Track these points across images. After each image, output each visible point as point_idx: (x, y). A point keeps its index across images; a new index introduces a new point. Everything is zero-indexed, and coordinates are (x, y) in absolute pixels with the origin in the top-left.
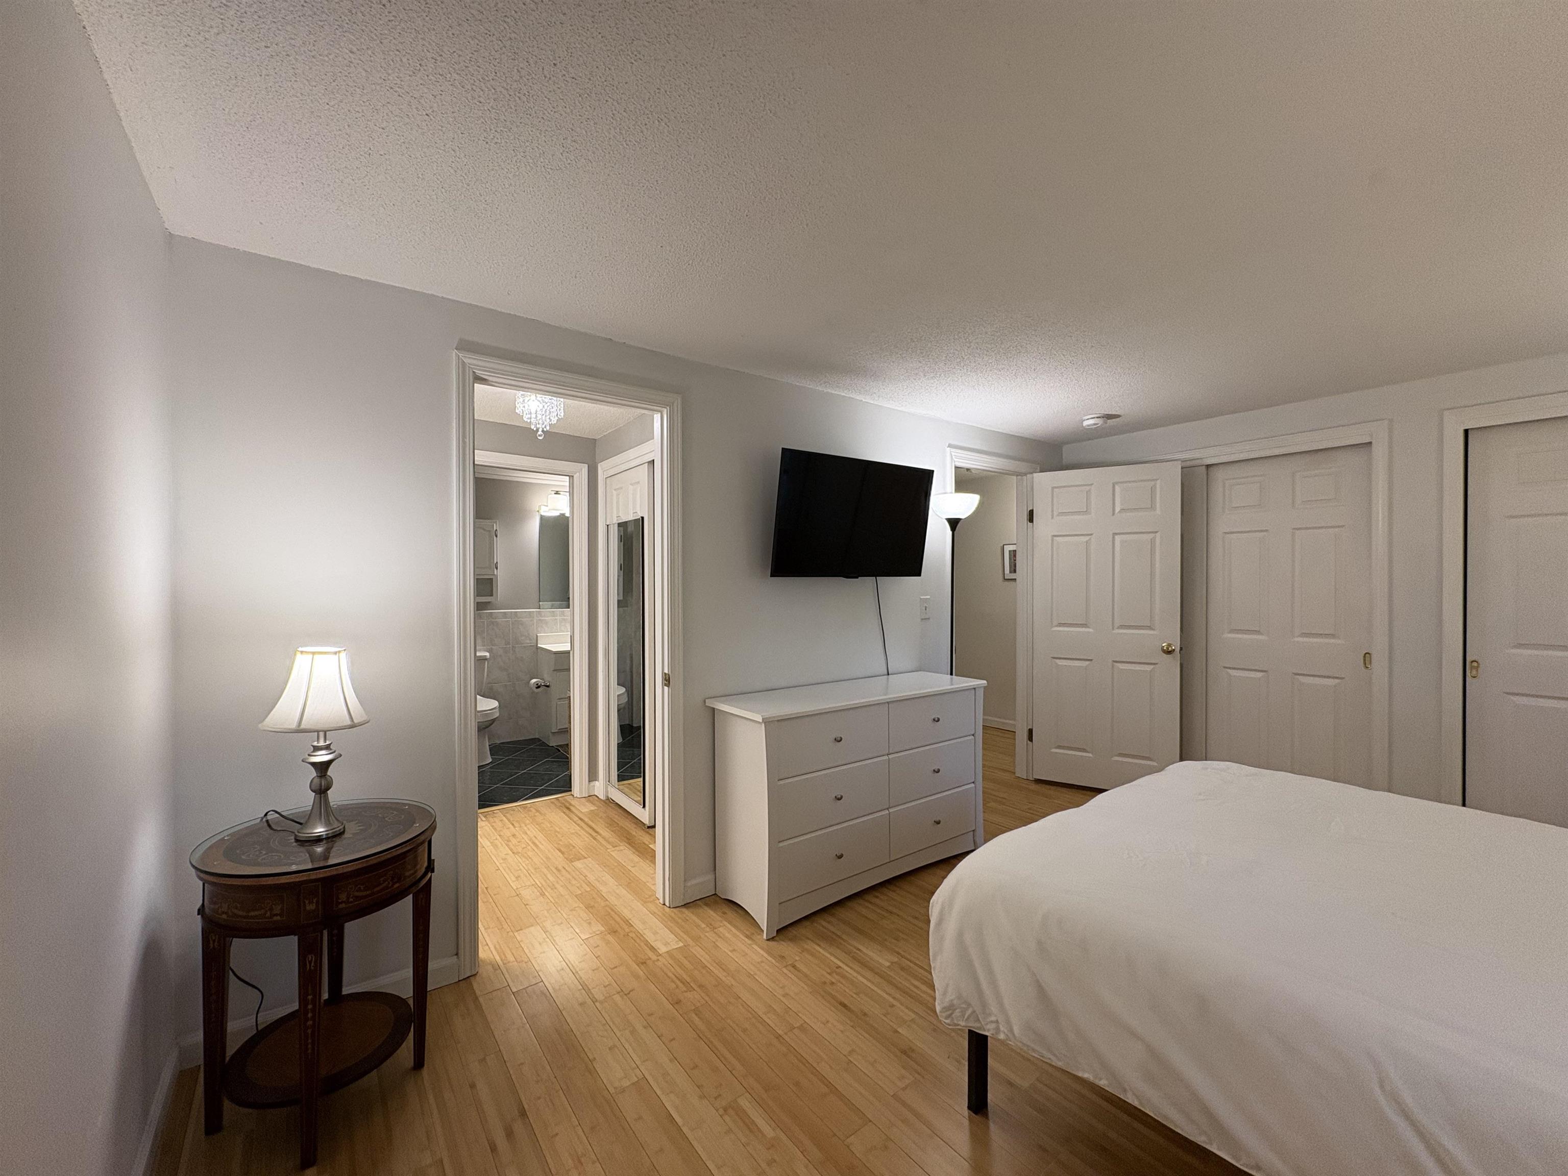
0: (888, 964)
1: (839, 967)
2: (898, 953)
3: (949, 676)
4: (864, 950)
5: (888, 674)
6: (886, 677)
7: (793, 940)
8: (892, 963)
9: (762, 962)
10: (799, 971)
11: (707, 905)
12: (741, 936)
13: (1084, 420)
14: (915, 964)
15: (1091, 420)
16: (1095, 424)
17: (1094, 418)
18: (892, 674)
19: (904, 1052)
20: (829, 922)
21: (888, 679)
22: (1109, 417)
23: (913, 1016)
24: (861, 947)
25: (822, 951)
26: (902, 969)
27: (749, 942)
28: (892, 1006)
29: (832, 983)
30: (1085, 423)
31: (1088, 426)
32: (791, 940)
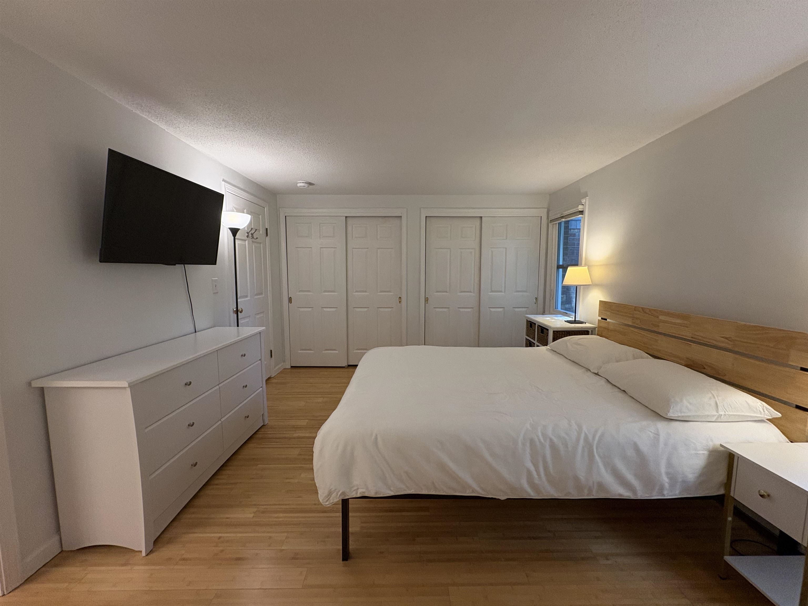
0: (252, 515)
1: (220, 538)
2: (255, 505)
3: (236, 327)
4: (232, 516)
5: (196, 332)
6: (194, 334)
7: (170, 541)
8: (254, 513)
9: (152, 574)
10: (190, 560)
11: (56, 566)
12: (118, 568)
13: (298, 183)
14: (268, 505)
15: (302, 183)
16: (304, 186)
17: (303, 183)
18: (198, 332)
19: (294, 558)
20: (193, 513)
21: (196, 336)
22: (310, 184)
23: (286, 534)
24: (228, 516)
25: (198, 535)
26: (263, 512)
27: (129, 567)
28: (270, 537)
29: (222, 551)
30: (299, 185)
31: (300, 186)
32: (168, 543)
